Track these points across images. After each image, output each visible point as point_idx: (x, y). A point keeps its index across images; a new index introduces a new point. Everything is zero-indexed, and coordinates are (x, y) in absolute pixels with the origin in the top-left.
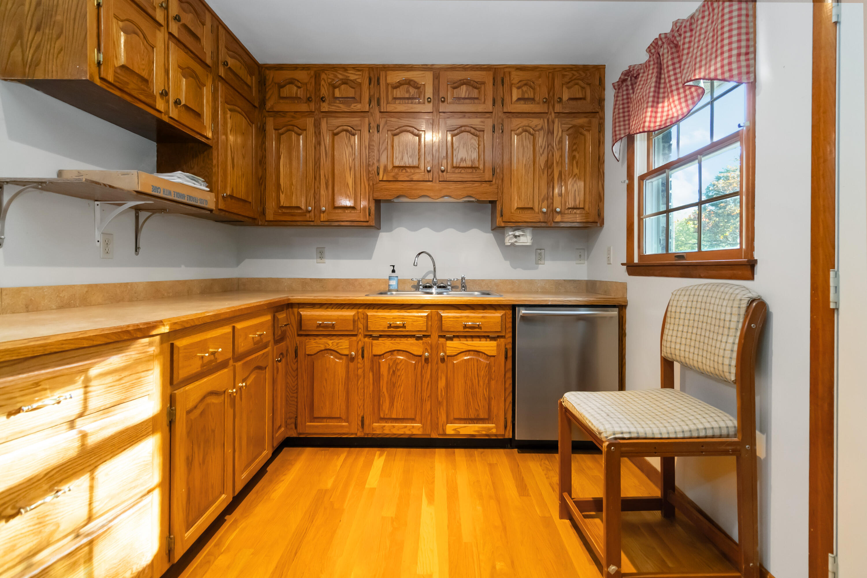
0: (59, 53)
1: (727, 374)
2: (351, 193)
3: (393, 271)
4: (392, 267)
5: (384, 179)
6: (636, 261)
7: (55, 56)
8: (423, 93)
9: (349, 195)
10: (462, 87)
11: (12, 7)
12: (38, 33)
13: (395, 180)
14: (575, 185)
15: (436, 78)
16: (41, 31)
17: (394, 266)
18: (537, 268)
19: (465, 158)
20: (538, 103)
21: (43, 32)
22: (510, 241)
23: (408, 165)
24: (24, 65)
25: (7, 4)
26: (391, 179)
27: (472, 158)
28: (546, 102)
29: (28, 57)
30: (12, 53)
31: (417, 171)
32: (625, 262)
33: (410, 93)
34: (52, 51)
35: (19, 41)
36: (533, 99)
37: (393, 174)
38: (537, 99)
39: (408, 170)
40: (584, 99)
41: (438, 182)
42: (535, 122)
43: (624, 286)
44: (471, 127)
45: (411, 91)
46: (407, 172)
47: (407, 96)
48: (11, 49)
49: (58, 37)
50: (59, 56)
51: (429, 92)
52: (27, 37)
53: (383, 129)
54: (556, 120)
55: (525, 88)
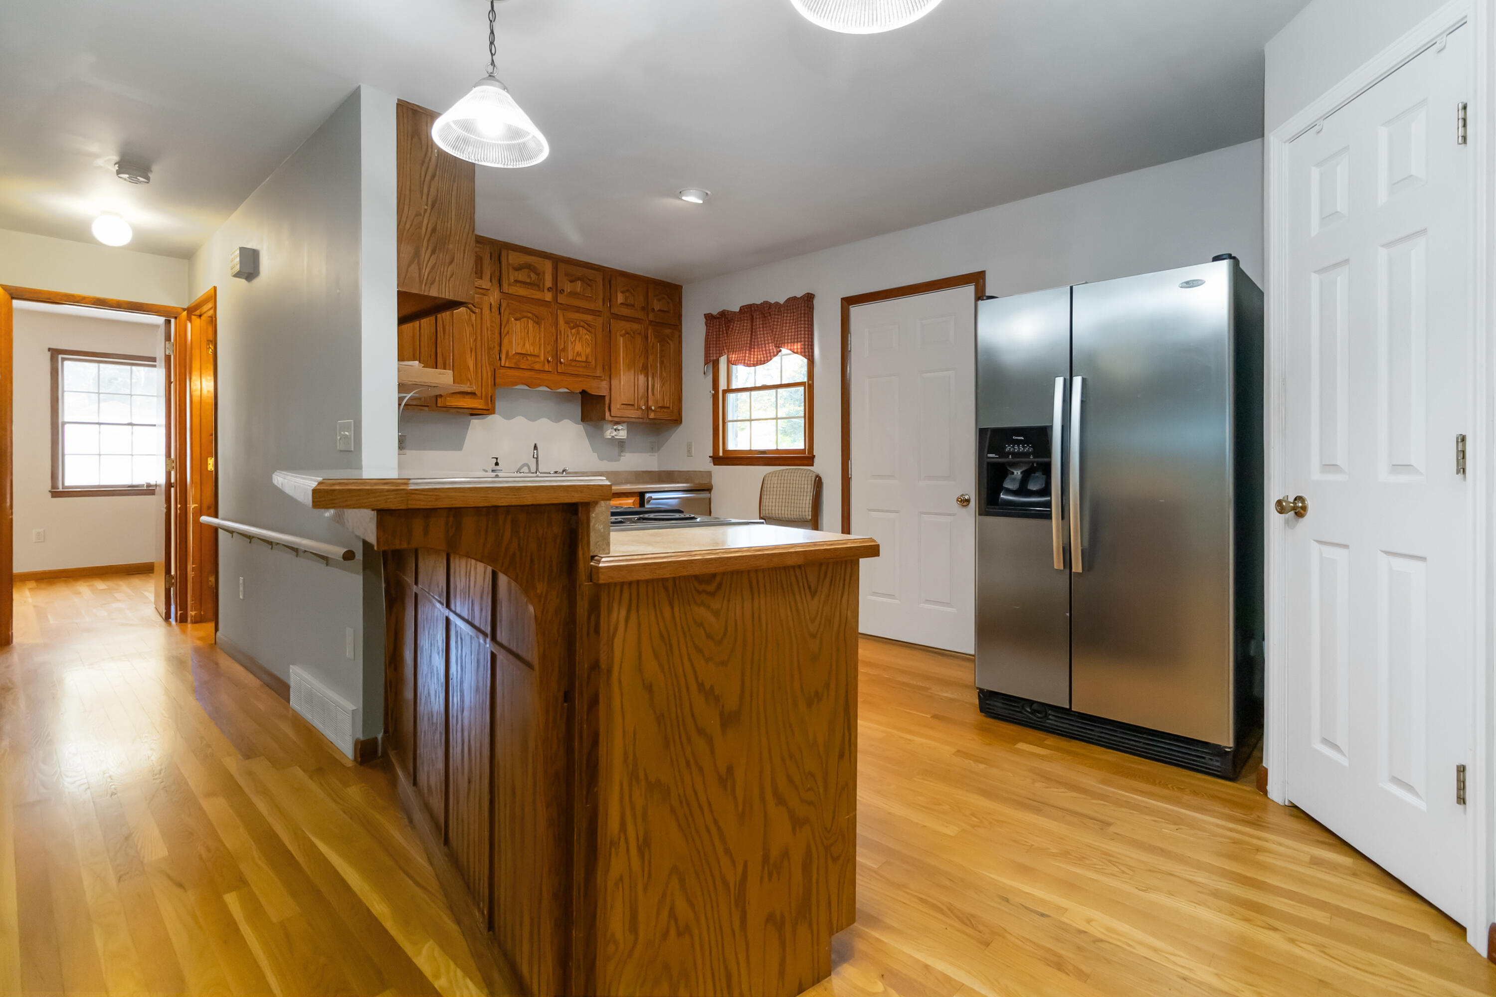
0: (452, 276)
1: (807, 517)
2: (473, 377)
3: (497, 464)
4: (495, 459)
5: (507, 365)
6: (721, 454)
7: (448, 278)
8: (542, 280)
9: (470, 379)
10: (578, 282)
11: (410, 228)
12: (433, 256)
13: (517, 367)
14: (664, 387)
15: (556, 268)
16: (436, 255)
17: (497, 459)
18: (619, 460)
19: (581, 353)
20: (637, 310)
21: (438, 256)
22: (612, 435)
23: (529, 353)
24: (420, 282)
25: (405, 224)
26: (513, 366)
27: (587, 353)
28: (643, 309)
29: (424, 275)
30: (409, 269)
31: (537, 359)
32: (712, 455)
33: (531, 278)
34: (445, 273)
35: (416, 260)
36: (633, 306)
37: (514, 361)
38: (636, 305)
39: (529, 358)
40: (668, 312)
41: (556, 373)
42: (636, 326)
43: (709, 474)
44: (585, 323)
45: (532, 276)
46: (527, 360)
47: (528, 280)
48: (409, 266)
49: (451, 262)
50: (451, 279)
51: (549, 283)
52: (423, 256)
53: (504, 311)
54: (650, 327)
55: (627, 294)
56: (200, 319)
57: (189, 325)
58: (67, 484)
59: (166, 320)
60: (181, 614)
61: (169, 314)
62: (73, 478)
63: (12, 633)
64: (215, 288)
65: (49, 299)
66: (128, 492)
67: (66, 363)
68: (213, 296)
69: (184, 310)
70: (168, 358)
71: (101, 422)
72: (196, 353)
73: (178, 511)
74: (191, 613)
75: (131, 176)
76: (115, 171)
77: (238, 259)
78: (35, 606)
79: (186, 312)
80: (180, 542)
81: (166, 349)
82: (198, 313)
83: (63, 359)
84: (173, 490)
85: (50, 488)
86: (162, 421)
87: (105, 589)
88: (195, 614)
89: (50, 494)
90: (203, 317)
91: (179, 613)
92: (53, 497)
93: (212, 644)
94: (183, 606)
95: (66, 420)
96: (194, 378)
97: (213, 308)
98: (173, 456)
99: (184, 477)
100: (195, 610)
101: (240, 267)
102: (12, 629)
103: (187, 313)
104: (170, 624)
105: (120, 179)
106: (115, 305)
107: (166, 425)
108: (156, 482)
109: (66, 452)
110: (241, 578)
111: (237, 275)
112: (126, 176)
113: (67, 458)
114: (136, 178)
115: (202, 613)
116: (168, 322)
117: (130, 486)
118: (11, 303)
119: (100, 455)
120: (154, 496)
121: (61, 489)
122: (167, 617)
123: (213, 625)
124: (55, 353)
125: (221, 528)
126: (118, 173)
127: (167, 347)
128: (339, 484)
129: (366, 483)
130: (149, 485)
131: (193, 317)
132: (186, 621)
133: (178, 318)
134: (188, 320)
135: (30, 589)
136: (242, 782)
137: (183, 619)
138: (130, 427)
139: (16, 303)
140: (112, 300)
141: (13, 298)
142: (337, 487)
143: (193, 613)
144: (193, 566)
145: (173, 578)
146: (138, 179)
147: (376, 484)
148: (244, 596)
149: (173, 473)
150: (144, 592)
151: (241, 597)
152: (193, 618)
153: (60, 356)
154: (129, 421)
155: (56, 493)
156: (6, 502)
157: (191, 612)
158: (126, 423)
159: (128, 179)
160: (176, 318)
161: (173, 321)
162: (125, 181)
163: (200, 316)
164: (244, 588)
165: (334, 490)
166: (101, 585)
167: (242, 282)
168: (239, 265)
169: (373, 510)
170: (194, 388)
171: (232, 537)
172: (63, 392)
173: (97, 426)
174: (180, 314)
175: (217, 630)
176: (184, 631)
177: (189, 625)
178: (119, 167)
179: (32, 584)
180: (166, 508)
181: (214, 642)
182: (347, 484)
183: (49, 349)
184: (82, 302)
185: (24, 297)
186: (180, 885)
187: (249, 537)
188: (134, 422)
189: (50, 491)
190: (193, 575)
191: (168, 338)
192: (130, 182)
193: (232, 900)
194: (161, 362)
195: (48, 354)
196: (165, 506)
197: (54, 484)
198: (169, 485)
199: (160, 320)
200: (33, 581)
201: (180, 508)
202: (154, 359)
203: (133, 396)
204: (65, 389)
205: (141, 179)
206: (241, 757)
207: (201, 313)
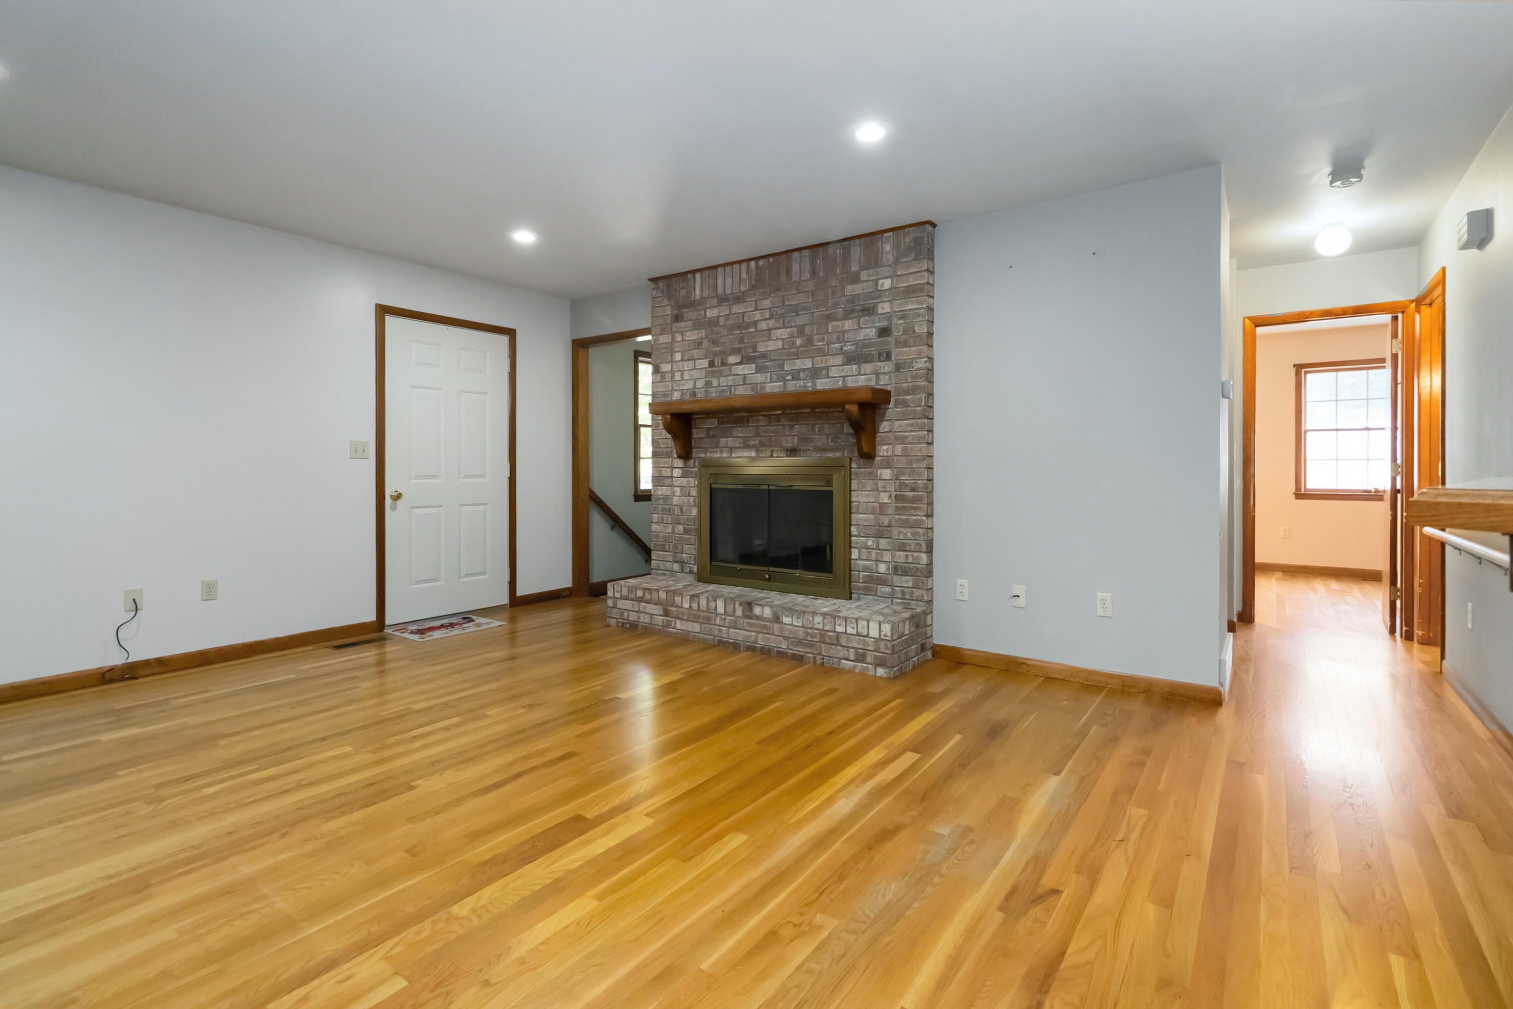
56: (1431, 307)
57: (1418, 317)
58: (1308, 487)
59: (1392, 317)
60: (1406, 630)
61: (1395, 310)
62: (1314, 481)
63: (1254, 614)
64: (1444, 270)
65: (1284, 320)
66: (1363, 496)
67: (1308, 376)
68: (1441, 280)
69: (1412, 301)
70: (1395, 357)
71: (1338, 428)
72: (1426, 346)
73: (1404, 520)
74: (1418, 633)
75: (1343, 181)
76: (1329, 182)
77: (1466, 227)
78: (1277, 595)
79: (1414, 304)
80: (1405, 553)
81: (1393, 348)
82: (1428, 301)
83: (1306, 373)
84: (1399, 496)
85: (1294, 490)
86: (1388, 424)
87: (1339, 590)
88: (1423, 634)
89: (1294, 496)
90: (1434, 305)
91: (1404, 629)
92: (1297, 498)
93: (1437, 672)
94: (1408, 621)
95: (1308, 428)
96: (1422, 374)
97: (1442, 295)
98: (1399, 462)
99: (1411, 482)
100: (1422, 630)
101: (1468, 236)
102: (1254, 610)
103: (1416, 304)
104: (1394, 639)
105: (1334, 188)
106: (1340, 313)
107: (1392, 428)
108: (1384, 487)
109: (1308, 458)
110: (1469, 603)
111: (1466, 246)
112: (1339, 183)
113: (1308, 463)
114: (1349, 181)
115: (1431, 635)
116: (1395, 318)
117: (1365, 491)
118: (1255, 330)
119: (1337, 460)
120: (1382, 502)
121: (1303, 492)
122: (1392, 631)
123: (1438, 650)
124: (1299, 368)
125: (1449, 545)
126: (1332, 182)
127: (1393, 345)
128: (1467, 495)
129: (1486, 495)
130: (1377, 491)
131: (1422, 307)
132: (1412, 640)
133: (1405, 313)
134: (1416, 312)
135: (1277, 579)
136: (1440, 841)
137: (1408, 636)
138: (1366, 432)
139: (1260, 330)
140: (1338, 308)
141: (1257, 326)
142: (1443, 500)
143: (1420, 633)
144: (1421, 581)
145: (1399, 591)
146: (1351, 181)
147: (1502, 497)
148: (1473, 626)
149: (1399, 479)
150: (1375, 600)
151: (1470, 626)
152: (1420, 638)
153: (1303, 370)
154: (1365, 426)
155: (1301, 494)
156: (1250, 501)
157: (1418, 631)
158: (1362, 427)
159: (1340, 185)
160: (1403, 312)
161: (1400, 315)
162: (1339, 188)
163: (1431, 304)
164: (1473, 617)
165: (1438, 503)
166: (1335, 585)
167: (1474, 252)
168: (1466, 235)
169: (1504, 534)
170: (1422, 385)
171: (1460, 554)
172: (1306, 402)
173: (1335, 432)
174: (1407, 307)
175: (1443, 657)
176: (1409, 651)
177: (1416, 645)
178: (1332, 177)
179: (1279, 575)
180: (1391, 515)
181: (1439, 671)
182: (1457, 496)
183: (1294, 366)
184: (1312, 317)
185: (1265, 324)
186: (1345, 912)
187: (1479, 559)
188: (1370, 427)
189: (1294, 493)
190: (1420, 591)
191: (1395, 335)
192: (1343, 187)
193: (1397, 964)
194: (1388, 363)
195: (1294, 370)
196: (1390, 513)
197: (1298, 488)
198: (1395, 492)
199: (1387, 318)
200: (1281, 572)
201: (1406, 516)
202: (1383, 360)
203: (1369, 401)
204: (1307, 400)
205: (1354, 180)
206: (1444, 812)
207: (1431, 300)
